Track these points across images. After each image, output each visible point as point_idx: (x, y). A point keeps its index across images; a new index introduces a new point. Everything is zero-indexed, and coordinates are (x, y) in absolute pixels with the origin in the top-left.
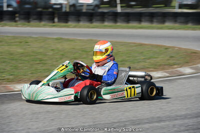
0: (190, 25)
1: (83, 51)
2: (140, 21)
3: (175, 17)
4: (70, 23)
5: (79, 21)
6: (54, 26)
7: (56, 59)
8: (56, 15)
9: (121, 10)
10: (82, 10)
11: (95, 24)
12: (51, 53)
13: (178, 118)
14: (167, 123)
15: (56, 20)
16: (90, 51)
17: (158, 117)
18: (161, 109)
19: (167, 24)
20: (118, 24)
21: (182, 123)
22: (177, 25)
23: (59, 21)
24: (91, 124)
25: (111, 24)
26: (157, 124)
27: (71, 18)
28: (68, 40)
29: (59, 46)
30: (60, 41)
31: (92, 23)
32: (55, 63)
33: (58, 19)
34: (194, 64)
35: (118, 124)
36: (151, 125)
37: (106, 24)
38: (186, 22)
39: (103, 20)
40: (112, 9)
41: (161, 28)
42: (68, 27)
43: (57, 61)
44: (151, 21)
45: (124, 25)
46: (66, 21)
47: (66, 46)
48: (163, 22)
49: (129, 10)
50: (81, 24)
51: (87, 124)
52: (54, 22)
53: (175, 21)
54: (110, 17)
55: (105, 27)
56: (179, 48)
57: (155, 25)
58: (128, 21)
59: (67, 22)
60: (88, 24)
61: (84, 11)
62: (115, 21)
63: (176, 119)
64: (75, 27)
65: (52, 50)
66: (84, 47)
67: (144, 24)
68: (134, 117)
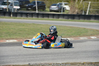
0: (70, 19)
2: (48, 17)
5: (22, 16)
9: (38, 12)
15: (12, 16)
19: (60, 19)
38: (68, 18)
44: (53, 17)
46: (16, 16)
57: (55, 19)
59: (16, 17)
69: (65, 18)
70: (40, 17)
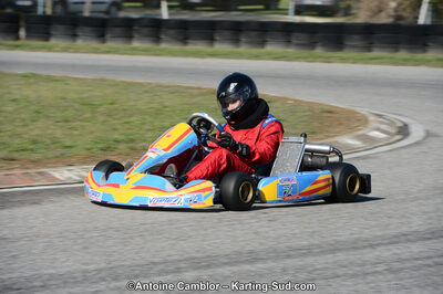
0: (319, 51)
1: (84, 104)
2: (211, 40)
3: (287, 32)
4: (53, 42)
5: (74, 36)
6: (17, 47)
7: (24, 120)
8: (22, 23)
9: (170, 14)
10: (81, 12)
11: (110, 44)
12: (10, 107)
13: (292, 253)
14: (270, 264)
15: (22, 33)
16: (100, 105)
17: (251, 252)
18: (256, 233)
19: (270, 48)
20: (163, 45)
21: (301, 263)
22: (291, 51)
23: (28, 37)
24: (103, 265)
25: (147, 45)
26: (247, 267)
27: (57, 29)
28: (49, 79)
29: (29, 92)
30: (32, 80)
31: (104, 42)
32: (19, 130)
33: (27, 31)
34: (328, 137)
35: (161, 267)
36: (235, 269)
37: (136, 44)
38: (311, 45)
39: (129, 37)
40: (150, 13)
41: (257, 57)
42: (50, 49)
43: (25, 126)
44: (236, 41)
45: (177, 47)
46: (46, 36)
47: (46, 92)
48: (262, 43)
49: (186, 16)
50: (80, 42)
51: (92, 267)
52: (18, 38)
53: (288, 43)
54: (146, 30)
55: (135, 51)
56: (296, 101)
57: (243, 49)
58: (184, 40)
59: (47, 39)
60: (95, 44)
61: (87, 14)
62: (157, 39)
63: (289, 257)
64: (65, 50)
65: (14, 100)
66: (85, 95)
67: (219, 47)
68: (198, 251)
69: (295, 41)
70: (167, 41)
